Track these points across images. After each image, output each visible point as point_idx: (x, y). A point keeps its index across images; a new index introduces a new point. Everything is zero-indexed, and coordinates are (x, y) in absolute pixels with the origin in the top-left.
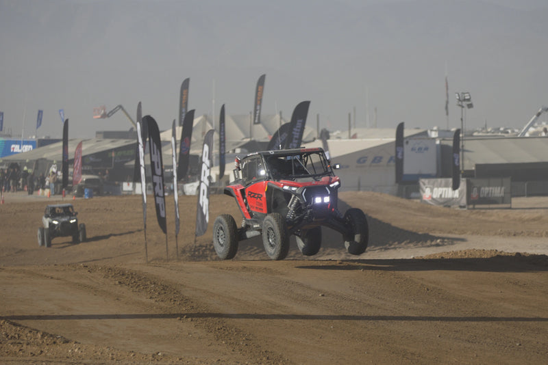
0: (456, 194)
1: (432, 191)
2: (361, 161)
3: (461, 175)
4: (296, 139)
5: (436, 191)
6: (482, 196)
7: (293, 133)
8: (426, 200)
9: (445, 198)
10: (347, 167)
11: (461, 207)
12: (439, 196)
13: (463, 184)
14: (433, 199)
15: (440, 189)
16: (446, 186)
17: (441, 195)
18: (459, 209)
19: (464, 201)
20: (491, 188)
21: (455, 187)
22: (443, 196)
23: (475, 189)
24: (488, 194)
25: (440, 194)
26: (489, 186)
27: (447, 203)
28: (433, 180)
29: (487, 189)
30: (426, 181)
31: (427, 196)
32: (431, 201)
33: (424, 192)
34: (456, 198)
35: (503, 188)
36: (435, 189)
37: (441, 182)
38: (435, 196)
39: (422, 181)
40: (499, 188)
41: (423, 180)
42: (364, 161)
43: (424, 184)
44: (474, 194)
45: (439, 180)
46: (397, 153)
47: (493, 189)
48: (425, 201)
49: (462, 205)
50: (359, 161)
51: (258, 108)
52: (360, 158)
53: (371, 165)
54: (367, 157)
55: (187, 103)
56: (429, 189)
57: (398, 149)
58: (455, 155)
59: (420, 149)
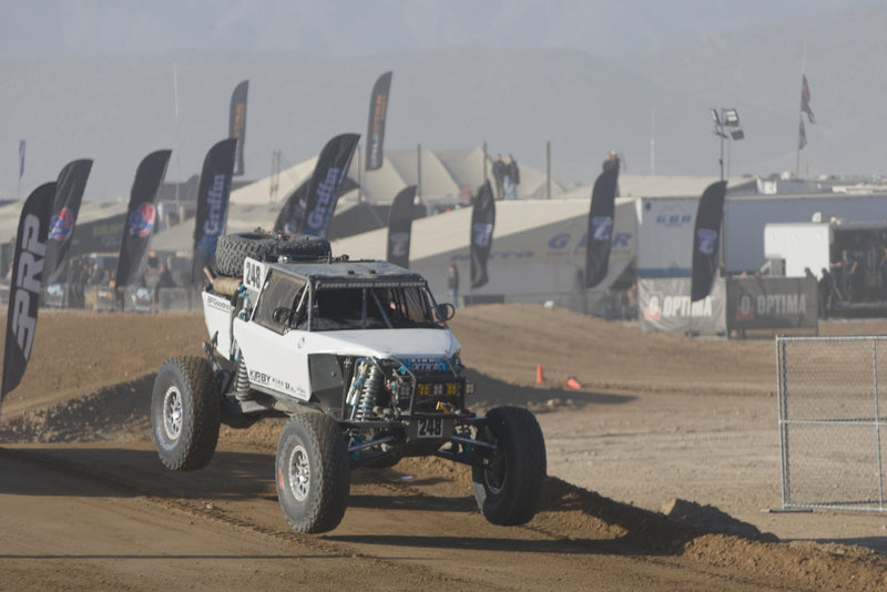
0: (703, 308)
1: (661, 304)
2: (558, 243)
3: (718, 272)
4: (322, 205)
5: (665, 305)
6: (760, 312)
7: (319, 192)
8: (650, 319)
9: (685, 317)
10: (530, 254)
11: (720, 334)
12: (674, 314)
13: (719, 290)
14: (664, 320)
15: (677, 299)
16: (684, 294)
17: (678, 312)
18: (716, 338)
19: (722, 323)
20: (777, 297)
21: (699, 293)
22: (683, 313)
23: (746, 299)
24: (773, 309)
25: (676, 307)
26: (773, 293)
27: (693, 329)
28: (662, 282)
29: (770, 297)
30: (651, 283)
31: (653, 314)
32: (660, 322)
33: (646, 305)
34: (707, 317)
35: (803, 297)
36: (668, 300)
37: (679, 285)
38: (667, 314)
39: (644, 285)
40: (796, 297)
41: (644, 282)
42: (564, 244)
43: (646, 289)
44: (745, 309)
45: (674, 282)
46: (592, 229)
47: (784, 297)
48: (648, 324)
49: (719, 330)
50: (552, 243)
51: (376, 137)
52: (555, 237)
53: (576, 252)
54: (568, 236)
55: (243, 131)
56: (655, 299)
57: (596, 220)
58: (702, 233)
59: (674, 219)
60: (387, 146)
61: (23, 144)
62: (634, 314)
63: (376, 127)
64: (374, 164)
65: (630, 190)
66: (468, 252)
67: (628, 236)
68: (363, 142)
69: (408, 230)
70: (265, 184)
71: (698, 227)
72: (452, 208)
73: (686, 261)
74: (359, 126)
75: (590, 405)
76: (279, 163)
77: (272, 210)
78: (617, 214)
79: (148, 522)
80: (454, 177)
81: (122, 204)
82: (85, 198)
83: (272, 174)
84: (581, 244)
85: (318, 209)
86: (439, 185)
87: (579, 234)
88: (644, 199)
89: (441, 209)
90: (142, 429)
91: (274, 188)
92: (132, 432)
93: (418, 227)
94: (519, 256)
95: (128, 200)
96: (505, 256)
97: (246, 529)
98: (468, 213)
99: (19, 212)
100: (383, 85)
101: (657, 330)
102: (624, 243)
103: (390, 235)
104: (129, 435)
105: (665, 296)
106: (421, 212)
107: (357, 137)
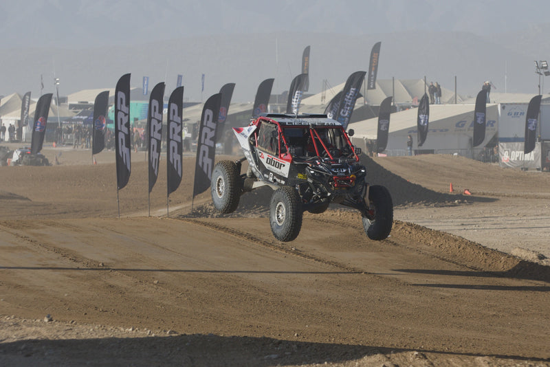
0: (530, 157)
1: (510, 155)
2: (460, 125)
3: (537, 139)
4: (348, 106)
5: (511, 155)
7: (346, 99)
9: (521, 161)
10: (447, 130)
11: (538, 169)
12: (516, 159)
13: (538, 148)
14: (511, 162)
15: (517, 152)
16: (521, 150)
17: (518, 158)
18: (536, 171)
19: (539, 164)
21: (528, 150)
22: (520, 159)
25: (517, 156)
27: (525, 167)
28: (509, 143)
30: (505, 145)
31: (506, 159)
32: (509, 163)
33: (502, 155)
34: (532, 161)
36: (513, 152)
37: (518, 145)
38: (512, 159)
41: (502, 144)
42: (463, 125)
43: (502, 147)
45: (517, 144)
46: (476, 118)
48: (504, 163)
50: (457, 125)
51: (373, 74)
52: (459, 122)
53: (469, 129)
54: (465, 122)
55: (308, 70)
56: (507, 152)
57: (477, 114)
58: (529, 120)
59: (516, 114)
60: (378, 78)
61: (203, 75)
62: (497, 159)
63: (373, 69)
64: (372, 86)
65: (495, 100)
66: (417, 129)
67: (494, 122)
68: (366, 76)
69: (388, 118)
70: (319, 95)
71: (528, 117)
72: (409, 108)
73: (522, 134)
74: (365, 67)
75: (476, 203)
76: (326, 85)
77: (322, 108)
78: (487, 111)
79: (264, 256)
80: (409, 93)
81: (250, 104)
82: (232, 102)
83: (323, 91)
84: (471, 126)
85: (346, 107)
86: (402, 96)
87: (471, 120)
88: (501, 104)
89: (404, 108)
90: (261, 212)
91: (323, 98)
92: (255, 213)
93: (392, 116)
94: (442, 131)
95: (254, 103)
96: (434, 131)
97: (311, 260)
98: (416, 110)
99: (202, 109)
100: (377, 48)
101: (508, 167)
102: (492, 125)
103: (379, 120)
104: (254, 215)
105: (512, 150)
106: (394, 110)
107: (364, 73)
